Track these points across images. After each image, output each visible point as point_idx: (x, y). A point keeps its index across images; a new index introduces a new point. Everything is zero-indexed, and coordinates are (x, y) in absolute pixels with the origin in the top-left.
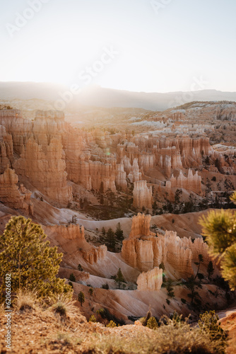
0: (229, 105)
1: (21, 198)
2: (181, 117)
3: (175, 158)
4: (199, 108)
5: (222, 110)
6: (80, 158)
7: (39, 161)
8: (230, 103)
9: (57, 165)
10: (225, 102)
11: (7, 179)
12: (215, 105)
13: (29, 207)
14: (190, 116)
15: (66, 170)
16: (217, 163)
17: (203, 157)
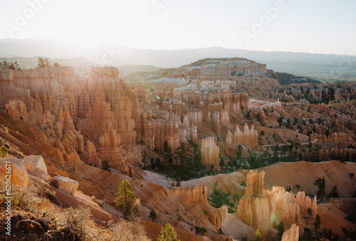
0: (242, 62)
1: (123, 161)
2: (199, 74)
3: (222, 114)
4: (213, 65)
5: (235, 67)
6: (142, 116)
7: (108, 121)
8: (242, 59)
9: (127, 125)
10: (237, 59)
11: (108, 141)
12: (228, 62)
13: (130, 171)
14: (206, 73)
15: (135, 129)
16: (258, 117)
17: (243, 112)
